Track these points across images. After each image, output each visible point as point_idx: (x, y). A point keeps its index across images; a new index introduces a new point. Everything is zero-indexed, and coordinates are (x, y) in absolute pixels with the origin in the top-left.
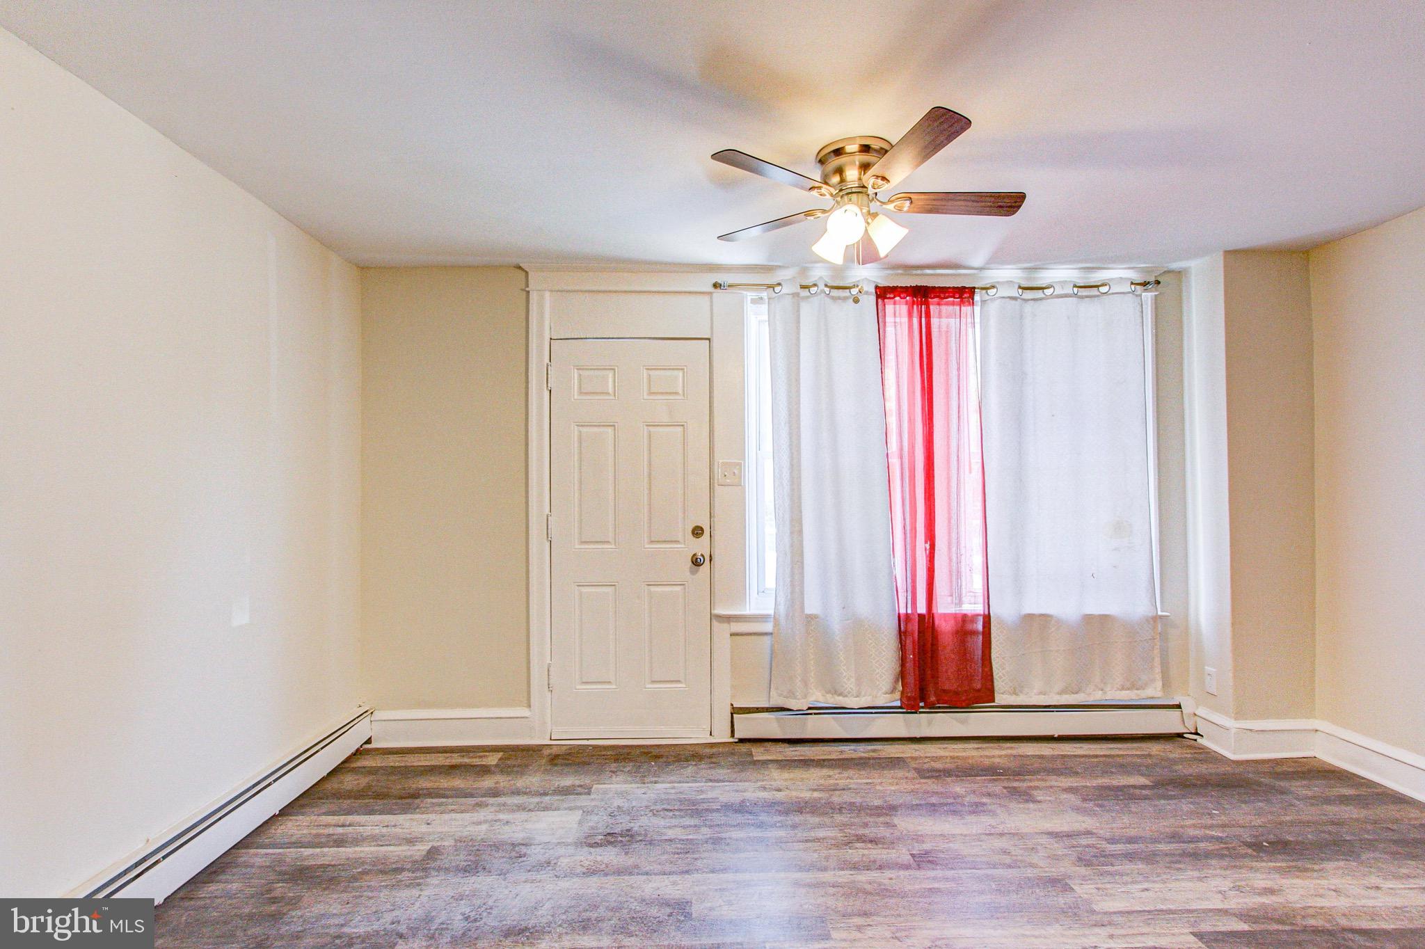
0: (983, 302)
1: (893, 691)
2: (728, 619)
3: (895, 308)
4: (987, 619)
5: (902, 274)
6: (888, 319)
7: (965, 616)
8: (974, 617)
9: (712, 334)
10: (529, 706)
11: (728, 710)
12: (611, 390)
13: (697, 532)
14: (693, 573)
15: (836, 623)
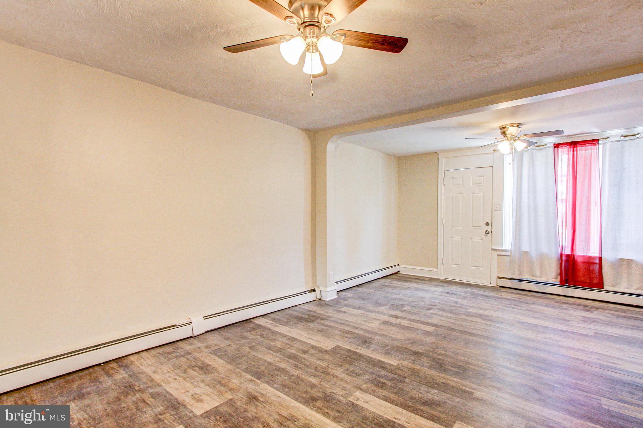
0: (604, 144)
1: (556, 278)
2: (497, 250)
3: (562, 150)
4: (600, 259)
5: (565, 138)
6: (559, 153)
7: (590, 257)
8: (594, 258)
9: (493, 165)
10: (437, 268)
11: (496, 277)
12: (461, 184)
13: (487, 224)
14: (485, 236)
15: (533, 254)
